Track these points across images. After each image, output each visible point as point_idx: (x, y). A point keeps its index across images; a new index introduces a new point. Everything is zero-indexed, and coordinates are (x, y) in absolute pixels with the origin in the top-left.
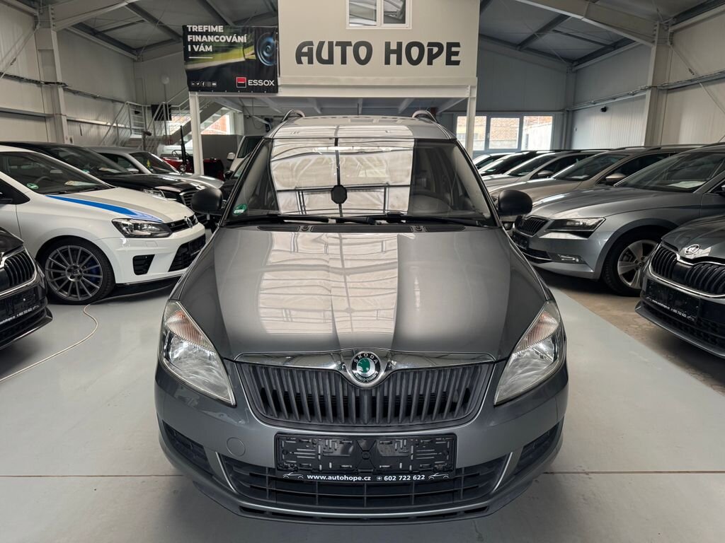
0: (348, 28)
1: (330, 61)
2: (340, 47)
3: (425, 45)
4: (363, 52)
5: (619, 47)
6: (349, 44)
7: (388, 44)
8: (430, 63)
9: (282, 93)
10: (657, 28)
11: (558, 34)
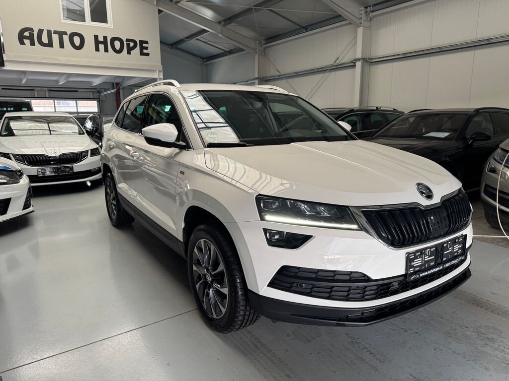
0: (62, 22)
1: (50, 44)
2: (57, 35)
3: (124, 41)
4: (77, 40)
5: (233, 53)
6: (65, 33)
7: (96, 37)
8: (129, 53)
9: (8, 67)
10: (257, 45)
11: (199, 41)
